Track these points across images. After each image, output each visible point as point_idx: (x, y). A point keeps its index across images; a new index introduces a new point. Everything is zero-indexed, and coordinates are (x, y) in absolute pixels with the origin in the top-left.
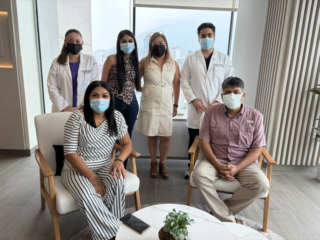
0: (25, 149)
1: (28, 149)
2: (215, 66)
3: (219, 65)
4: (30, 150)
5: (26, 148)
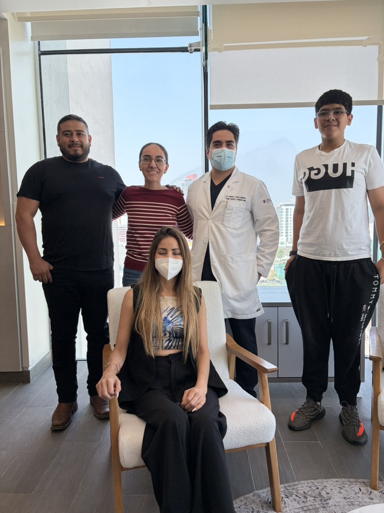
0: (21, 370)
1: (25, 370)
2: (229, 199)
3: (236, 198)
4: (29, 371)
5: (23, 368)
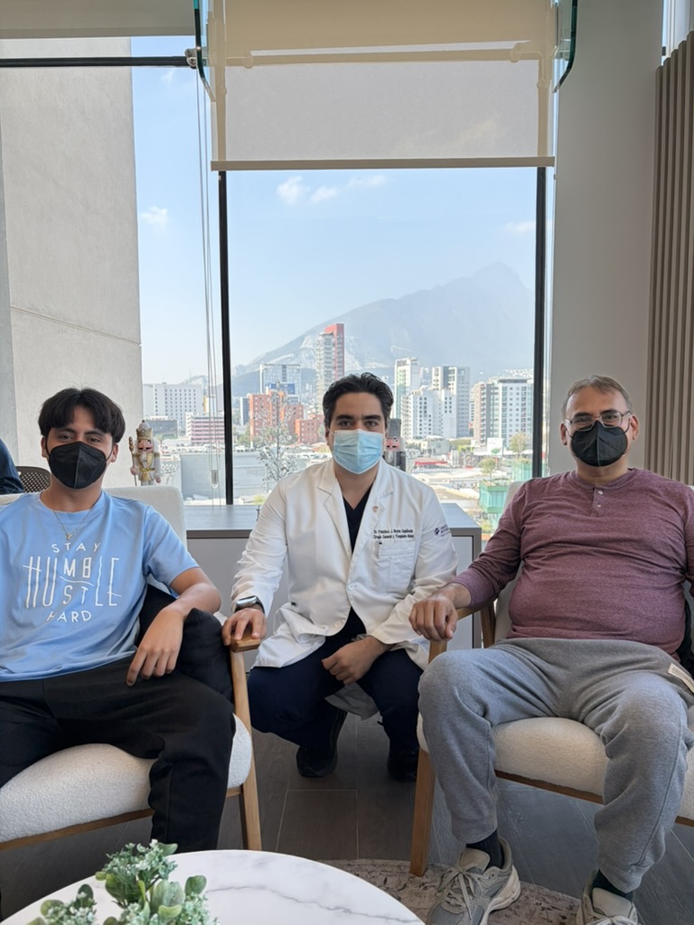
3: (394, 534)
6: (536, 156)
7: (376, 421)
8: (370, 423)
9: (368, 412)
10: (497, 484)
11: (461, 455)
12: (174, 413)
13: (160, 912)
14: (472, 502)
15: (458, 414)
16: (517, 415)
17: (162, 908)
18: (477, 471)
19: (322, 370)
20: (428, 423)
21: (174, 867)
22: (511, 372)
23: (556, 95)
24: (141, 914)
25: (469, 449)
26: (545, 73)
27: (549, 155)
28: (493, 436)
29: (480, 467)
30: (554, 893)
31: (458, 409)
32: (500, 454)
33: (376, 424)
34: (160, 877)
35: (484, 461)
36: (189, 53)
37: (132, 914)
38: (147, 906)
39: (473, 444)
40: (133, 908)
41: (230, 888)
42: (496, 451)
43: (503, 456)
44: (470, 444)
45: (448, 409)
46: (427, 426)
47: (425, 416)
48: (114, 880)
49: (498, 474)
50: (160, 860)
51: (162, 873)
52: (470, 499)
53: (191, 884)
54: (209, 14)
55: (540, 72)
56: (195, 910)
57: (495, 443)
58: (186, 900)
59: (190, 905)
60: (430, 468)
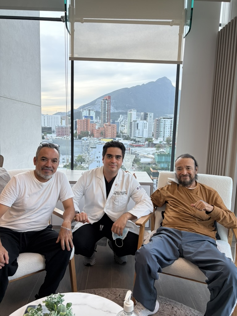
3: (120, 193)
6: (177, 60)
7: (120, 157)
8: (118, 158)
9: (117, 154)
10: (161, 154)
11: (149, 143)
12: (51, 125)
13: (60, 314)
14: (152, 159)
15: (149, 129)
16: (169, 130)
17: (61, 313)
18: (154, 149)
19: (103, 112)
20: (138, 132)
21: (64, 300)
22: (167, 115)
23: (184, 39)
24: (55, 314)
25: (152, 141)
26: (181, 31)
27: (181, 61)
28: (160, 137)
29: (155, 147)
30: (170, 300)
31: (149, 127)
32: (162, 143)
33: (120, 158)
34: (60, 303)
35: (157, 145)
36: (62, 17)
37: (53, 314)
38: (56, 312)
39: (153, 140)
40: (53, 313)
41: (76, 304)
42: (161, 142)
43: (163, 144)
44: (152, 139)
45: (145, 127)
46: (138, 133)
47: (138, 129)
48: (48, 303)
49: (161, 150)
50: (60, 299)
51: (61, 303)
52: (151, 158)
53: (68, 305)
54: (70, 5)
55: (180, 30)
56: (69, 313)
57: (161, 139)
58: (67, 310)
59: (68, 311)
60: (138, 147)
